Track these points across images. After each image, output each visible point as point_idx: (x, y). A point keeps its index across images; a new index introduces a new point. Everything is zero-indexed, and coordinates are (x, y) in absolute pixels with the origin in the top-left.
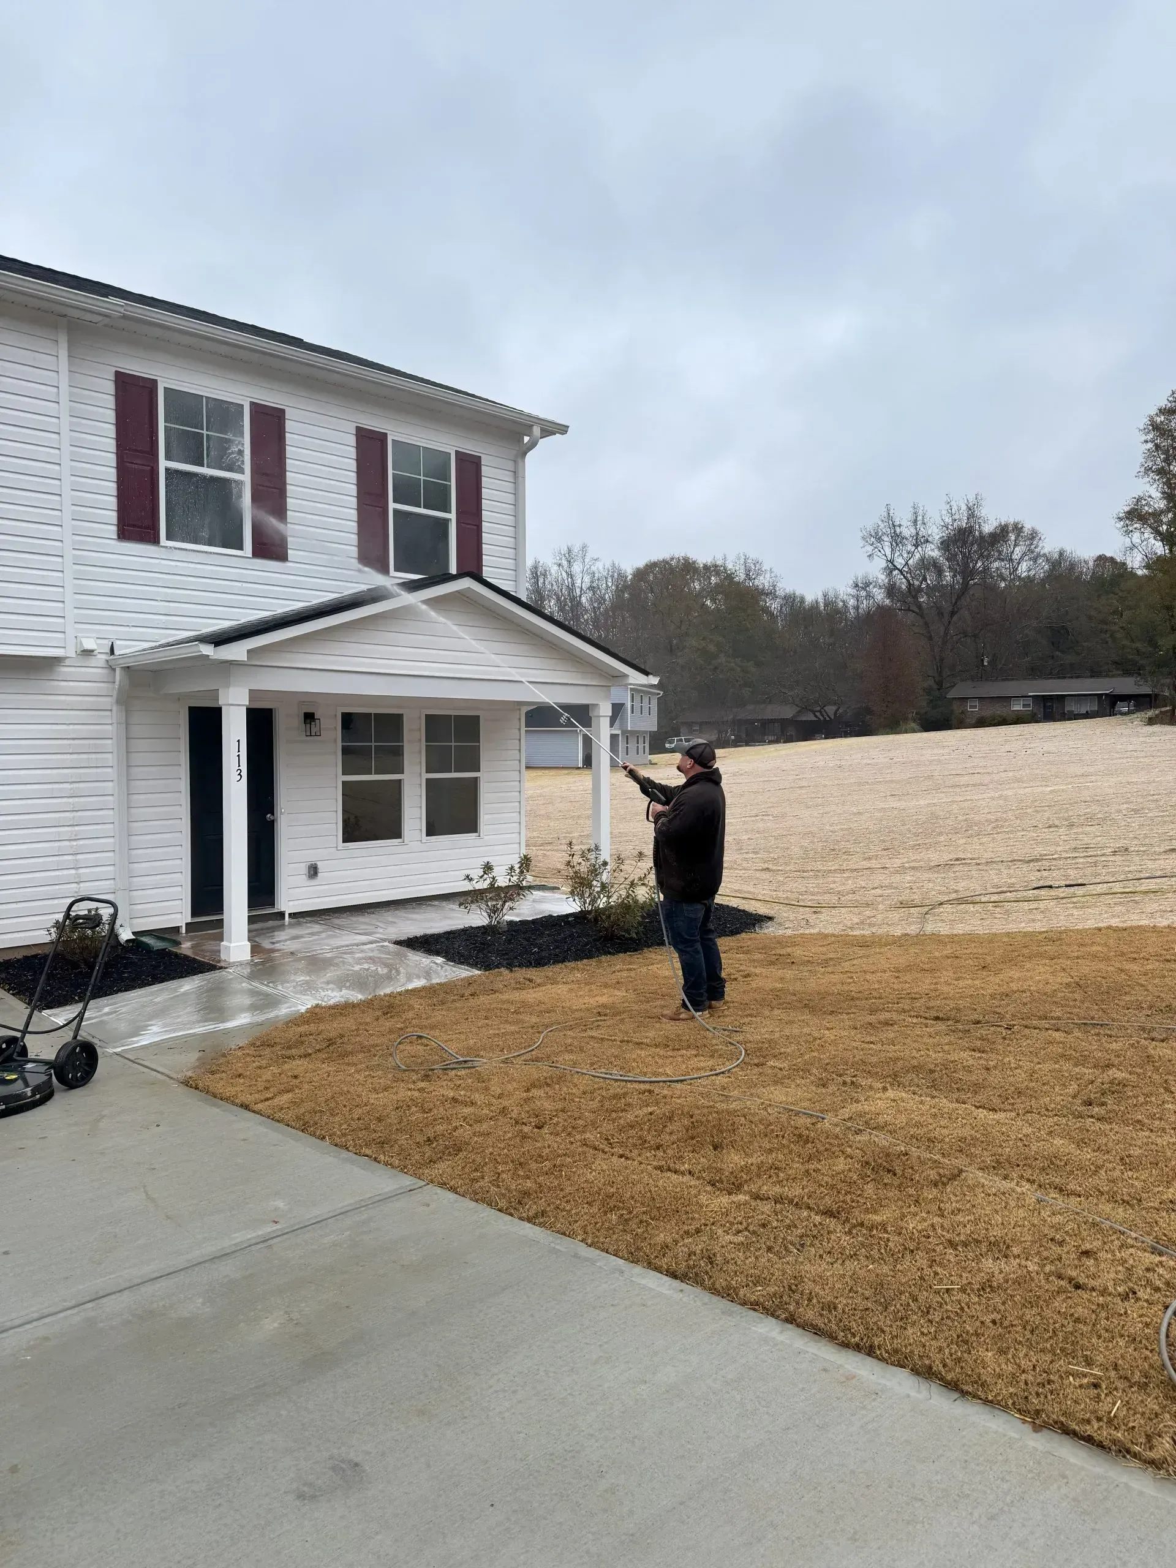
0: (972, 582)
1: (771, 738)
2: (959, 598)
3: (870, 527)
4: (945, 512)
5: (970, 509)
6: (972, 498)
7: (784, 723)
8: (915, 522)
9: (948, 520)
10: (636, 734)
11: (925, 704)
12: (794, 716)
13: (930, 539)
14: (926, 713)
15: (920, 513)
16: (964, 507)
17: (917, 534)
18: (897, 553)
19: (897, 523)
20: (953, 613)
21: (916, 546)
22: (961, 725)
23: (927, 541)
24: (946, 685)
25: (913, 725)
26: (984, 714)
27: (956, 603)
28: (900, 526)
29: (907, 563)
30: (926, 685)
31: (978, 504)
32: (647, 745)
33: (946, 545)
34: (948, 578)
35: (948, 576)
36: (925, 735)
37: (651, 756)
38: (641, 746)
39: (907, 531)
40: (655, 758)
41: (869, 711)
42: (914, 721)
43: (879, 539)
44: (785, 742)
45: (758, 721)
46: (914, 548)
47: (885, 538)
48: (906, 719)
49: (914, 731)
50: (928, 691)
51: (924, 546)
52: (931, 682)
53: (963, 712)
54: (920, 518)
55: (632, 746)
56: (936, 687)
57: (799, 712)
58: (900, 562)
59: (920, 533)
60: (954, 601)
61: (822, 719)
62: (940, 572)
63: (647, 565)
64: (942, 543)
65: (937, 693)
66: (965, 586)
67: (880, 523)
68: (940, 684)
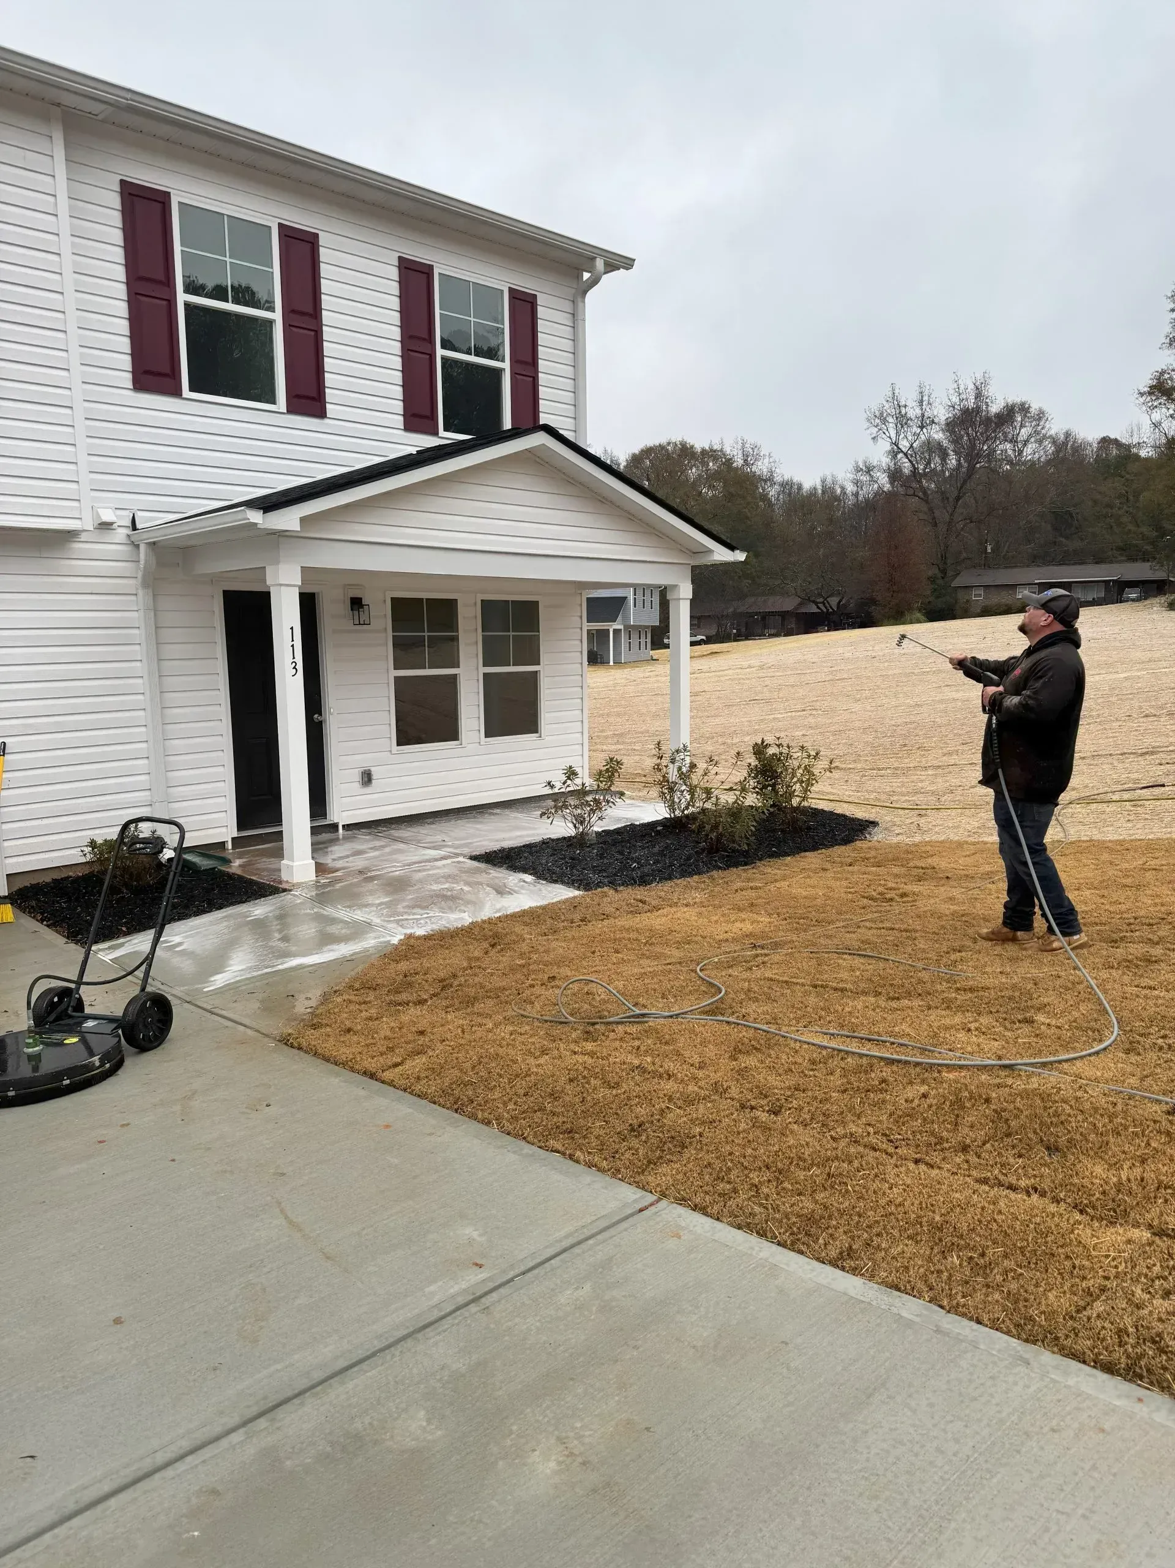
0: (978, 466)
1: (773, 631)
2: (965, 482)
3: (875, 408)
4: (952, 392)
5: (977, 389)
6: (979, 376)
7: (784, 615)
8: (921, 402)
9: (955, 399)
10: (639, 629)
11: (929, 592)
12: (796, 608)
13: (936, 420)
14: (929, 602)
15: (926, 393)
16: (971, 386)
17: (923, 415)
18: (902, 436)
19: (902, 403)
20: (958, 498)
21: (922, 427)
22: (966, 614)
23: (933, 422)
24: (950, 573)
25: (919, 615)
26: (988, 603)
27: (961, 487)
28: (905, 406)
29: (911, 446)
30: (930, 573)
31: (985, 383)
32: (649, 640)
33: (951, 426)
34: (954, 461)
35: (952, 461)
36: (929, 625)
37: (652, 653)
38: (643, 641)
39: (913, 412)
40: (656, 654)
41: (873, 601)
42: (920, 611)
43: (884, 421)
44: (785, 635)
45: (757, 614)
46: (919, 430)
47: (890, 420)
48: (910, 609)
49: (919, 621)
50: (932, 580)
51: (929, 428)
52: (934, 571)
53: (968, 601)
54: (926, 398)
55: (635, 641)
56: (940, 575)
57: (800, 604)
58: (904, 445)
59: (926, 414)
60: (959, 485)
61: (825, 610)
62: (944, 455)
63: (642, 451)
64: (947, 424)
65: (940, 582)
66: (972, 470)
67: (885, 403)
68: (944, 572)
